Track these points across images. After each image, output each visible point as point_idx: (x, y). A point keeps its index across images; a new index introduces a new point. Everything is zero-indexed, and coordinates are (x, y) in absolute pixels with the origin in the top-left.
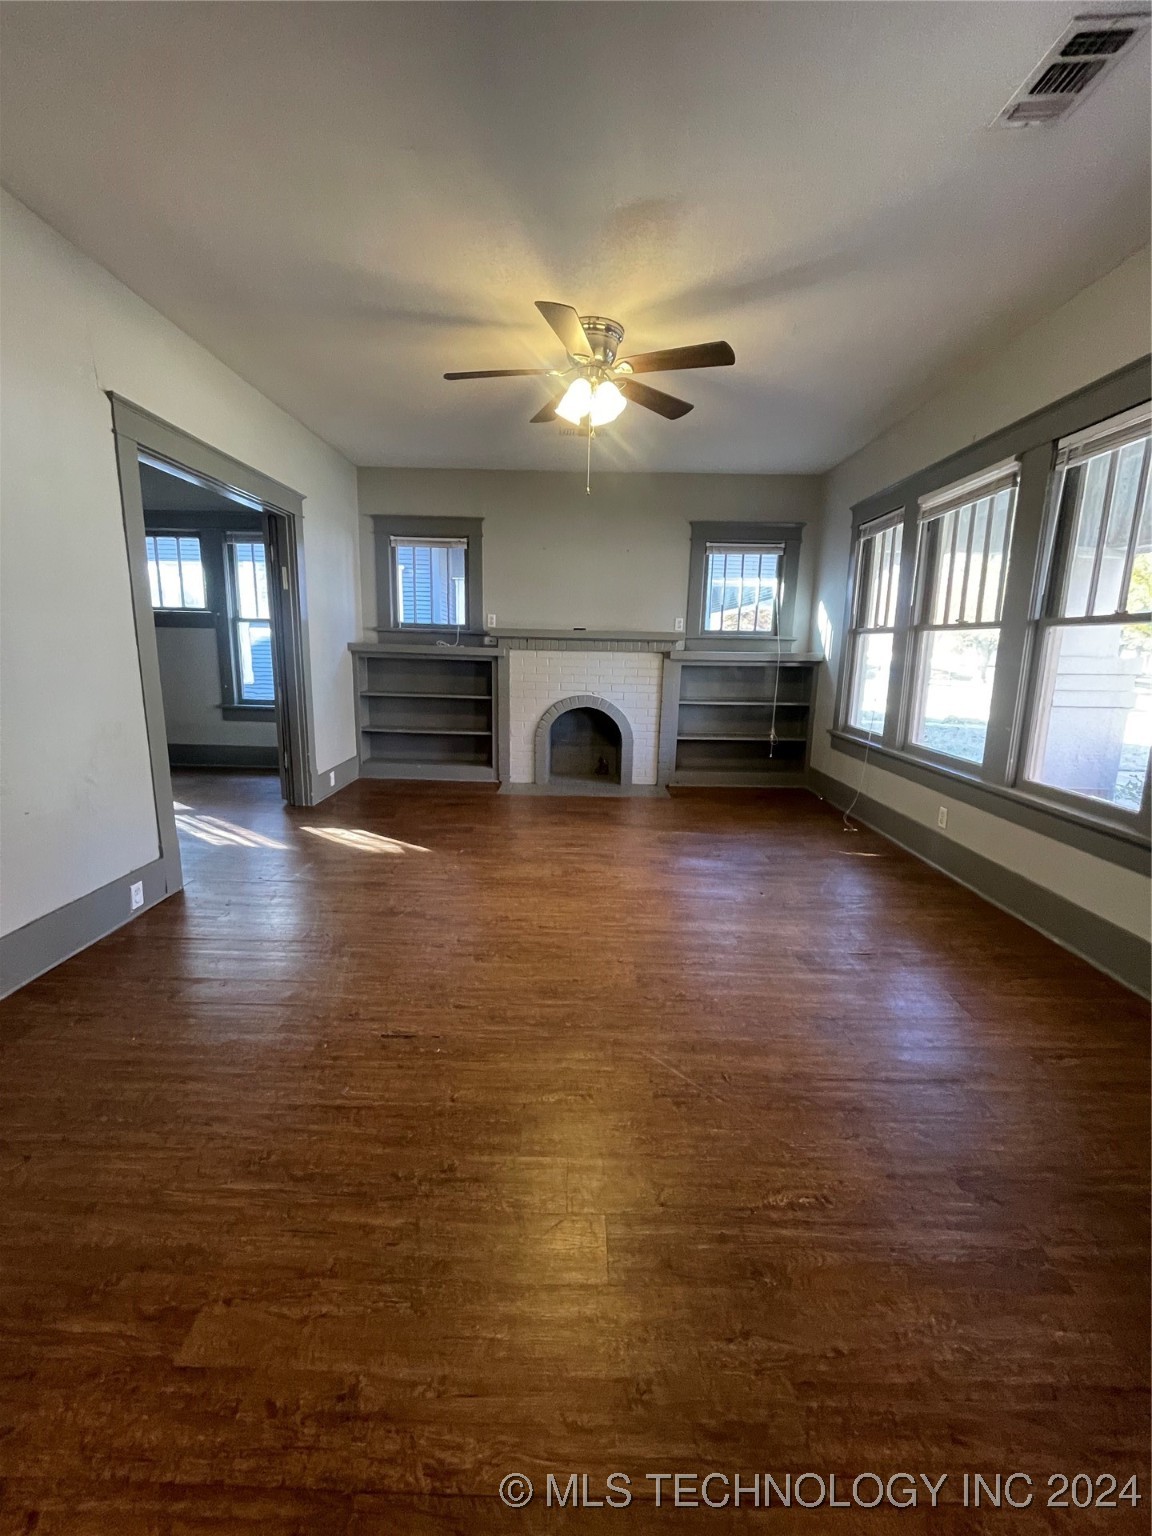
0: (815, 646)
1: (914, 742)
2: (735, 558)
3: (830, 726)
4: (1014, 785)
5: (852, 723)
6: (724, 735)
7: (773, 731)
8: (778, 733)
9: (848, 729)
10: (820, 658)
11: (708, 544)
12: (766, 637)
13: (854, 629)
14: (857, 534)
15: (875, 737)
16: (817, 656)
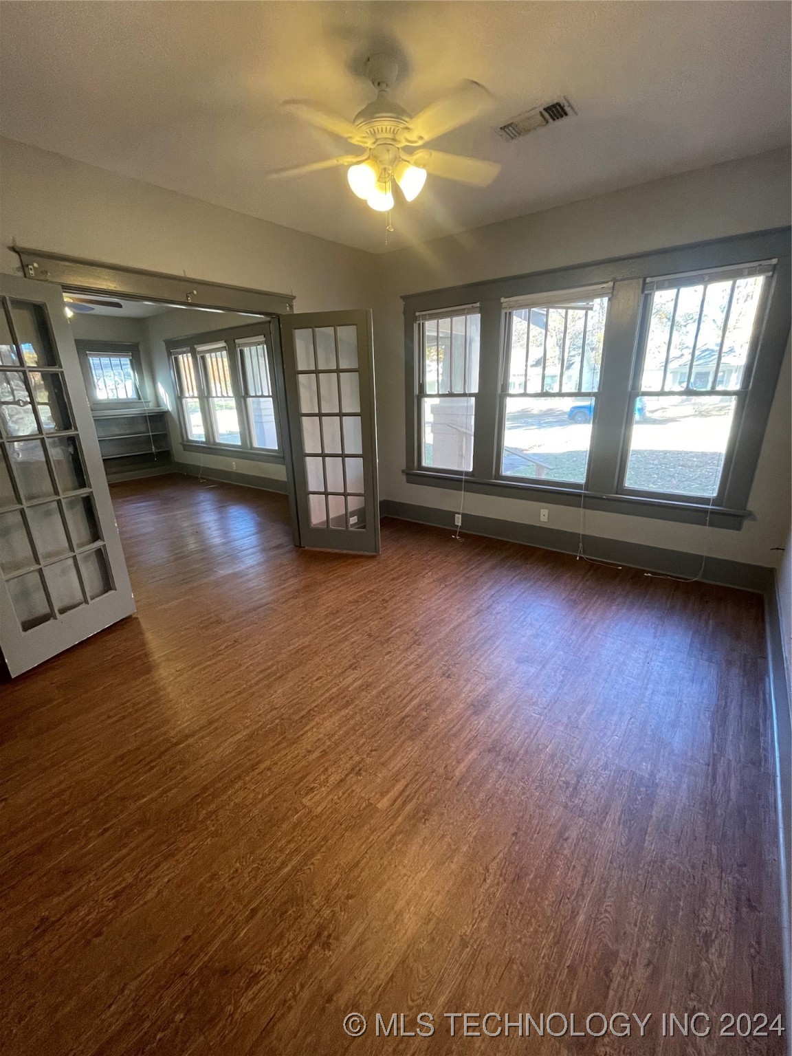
0: (161, 404)
1: (217, 441)
2: (105, 360)
3: (181, 441)
4: (251, 449)
5: (190, 438)
6: (127, 453)
7: (153, 447)
8: (156, 448)
9: (188, 441)
10: (166, 410)
11: (87, 352)
12: (135, 401)
13: (179, 397)
14: (170, 354)
15: (202, 442)
16: (164, 408)
